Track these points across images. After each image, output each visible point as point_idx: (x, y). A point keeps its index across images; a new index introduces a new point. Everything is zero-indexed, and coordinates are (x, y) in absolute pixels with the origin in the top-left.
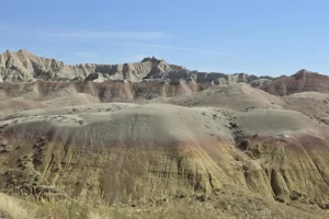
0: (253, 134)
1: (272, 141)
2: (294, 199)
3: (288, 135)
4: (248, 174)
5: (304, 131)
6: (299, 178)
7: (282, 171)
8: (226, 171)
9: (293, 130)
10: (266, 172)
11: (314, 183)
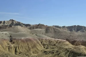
0: (14, 38)
1: (19, 40)
2: (20, 53)
3: (23, 38)
4: (9, 48)
5: (27, 37)
6: (22, 48)
7: (18, 47)
8: (3, 47)
9: (25, 37)
10: (14, 47)
11: (26, 50)
